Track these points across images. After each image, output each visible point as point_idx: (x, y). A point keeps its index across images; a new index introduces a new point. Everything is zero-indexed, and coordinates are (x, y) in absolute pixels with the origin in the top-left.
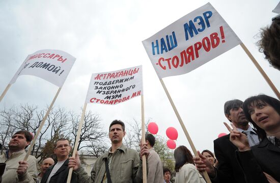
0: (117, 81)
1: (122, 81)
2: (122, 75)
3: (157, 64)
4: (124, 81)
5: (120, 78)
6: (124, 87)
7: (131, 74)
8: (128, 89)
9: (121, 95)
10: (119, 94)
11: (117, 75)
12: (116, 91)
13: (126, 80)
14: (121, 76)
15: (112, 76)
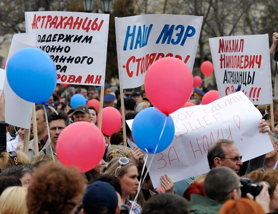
0: (61, 37)
1: (68, 38)
2: (71, 25)
3: (124, 67)
4: (73, 39)
5: (67, 31)
6: (73, 54)
7: (87, 29)
8: (78, 60)
9: (65, 67)
10: (62, 65)
11: (61, 23)
12: (57, 57)
13: (78, 39)
14: (68, 26)
15: (53, 23)
